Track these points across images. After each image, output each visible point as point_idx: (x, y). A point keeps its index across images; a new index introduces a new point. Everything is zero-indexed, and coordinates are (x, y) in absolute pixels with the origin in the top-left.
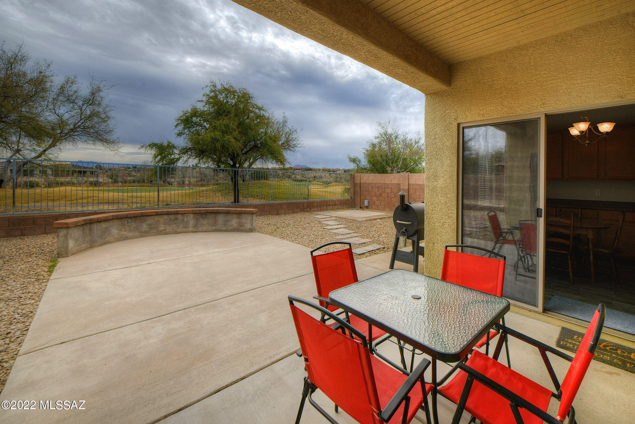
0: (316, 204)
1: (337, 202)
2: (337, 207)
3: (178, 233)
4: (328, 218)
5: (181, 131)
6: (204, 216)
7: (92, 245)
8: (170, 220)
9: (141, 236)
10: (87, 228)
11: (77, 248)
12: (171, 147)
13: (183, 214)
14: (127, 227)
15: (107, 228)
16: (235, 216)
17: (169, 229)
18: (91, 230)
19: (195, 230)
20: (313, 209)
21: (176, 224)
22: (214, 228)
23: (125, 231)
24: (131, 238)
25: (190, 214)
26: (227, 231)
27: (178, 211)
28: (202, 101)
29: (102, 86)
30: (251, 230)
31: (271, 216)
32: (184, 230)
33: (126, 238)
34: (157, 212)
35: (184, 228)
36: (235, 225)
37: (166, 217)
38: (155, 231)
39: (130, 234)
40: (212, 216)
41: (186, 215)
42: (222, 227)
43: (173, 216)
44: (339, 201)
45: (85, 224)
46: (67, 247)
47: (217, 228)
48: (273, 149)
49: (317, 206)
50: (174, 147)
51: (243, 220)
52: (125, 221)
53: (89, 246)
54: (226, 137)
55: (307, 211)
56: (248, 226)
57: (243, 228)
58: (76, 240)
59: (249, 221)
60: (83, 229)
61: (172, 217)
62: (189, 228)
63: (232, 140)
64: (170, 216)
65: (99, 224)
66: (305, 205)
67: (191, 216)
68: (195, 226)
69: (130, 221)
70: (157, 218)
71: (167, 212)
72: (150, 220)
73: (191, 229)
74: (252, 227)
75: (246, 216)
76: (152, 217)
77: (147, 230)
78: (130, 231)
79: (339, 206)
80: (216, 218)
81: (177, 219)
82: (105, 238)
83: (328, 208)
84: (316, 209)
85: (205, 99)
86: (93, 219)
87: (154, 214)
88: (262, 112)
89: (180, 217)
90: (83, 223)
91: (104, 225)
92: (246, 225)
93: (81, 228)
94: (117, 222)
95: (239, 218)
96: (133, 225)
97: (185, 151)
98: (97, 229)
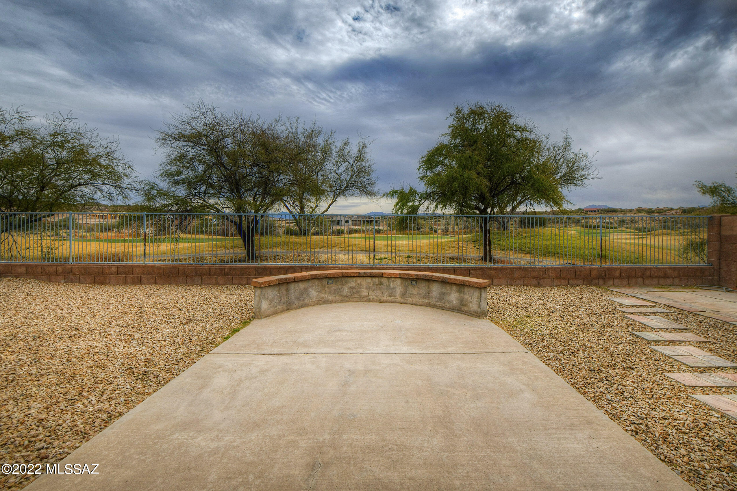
0: (617, 273)
1: (669, 272)
2: (669, 281)
3: (383, 302)
4: (647, 306)
5: (423, 174)
6: (414, 283)
7: (289, 307)
8: (374, 284)
9: (342, 301)
10: (283, 288)
11: (272, 309)
12: (413, 192)
13: (389, 277)
14: (326, 289)
15: (305, 289)
16: (454, 288)
17: (372, 295)
18: (287, 290)
19: (402, 300)
20: (611, 282)
21: (380, 290)
22: (427, 301)
23: (325, 293)
24: (331, 302)
25: (397, 279)
26: (443, 308)
27: (382, 274)
28: (446, 134)
29: (366, 143)
30: (480, 315)
31: (525, 287)
32: (390, 298)
33: (326, 302)
34: (359, 273)
35: (390, 296)
36: (454, 302)
37: (369, 280)
38: (356, 296)
39: (331, 298)
40: (423, 284)
41: (393, 279)
42: (438, 302)
43: (377, 279)
44: (674, 269)
45: (279, 284)
46: (261, 308)
47: (430, 301)
48: (542, 184)
49: (621, 277)
50: (416, 193)
51: (466, 297)
52: (325, 282)
53: (285, 308)
54: (467, 173)
55: (598, 285)
56: (474, 307)
57: (466, 309)
58: (271, 301)
59: (475, 299)
60: (280, 289)
61: (376, 280)
62: (395, 297)
63: (475, 176)
64: (374, 279)
65: (296, 284)
66: (594, 273)
67: (398, 281)
68: (403, 295)
69: (330, 282)
70: (359, 280)
71: (371, 273)
72: (352, 283)
73: (398, 299)
74: (479, 310)
75: (471, 290)
76: (354, 279)
77: (349, 294)
78: (330, 293)
79: (677, 280)
80: (428, 287)
81: (381, 284)
82: (303, 300)
83: (647, 282)
84: (617, 282)
85: (449, 131)
86: (289, 279)
87: (356, 275)
88: (526, 134)
89: (385, 281)
90: (277, 282)
91: (302, 285)
92: (471, 305)
93: (277, 289)
94: (317, 283)
95: (460, 292)
96: (334, 287)
97: (426, 196)
98: (295, 289)
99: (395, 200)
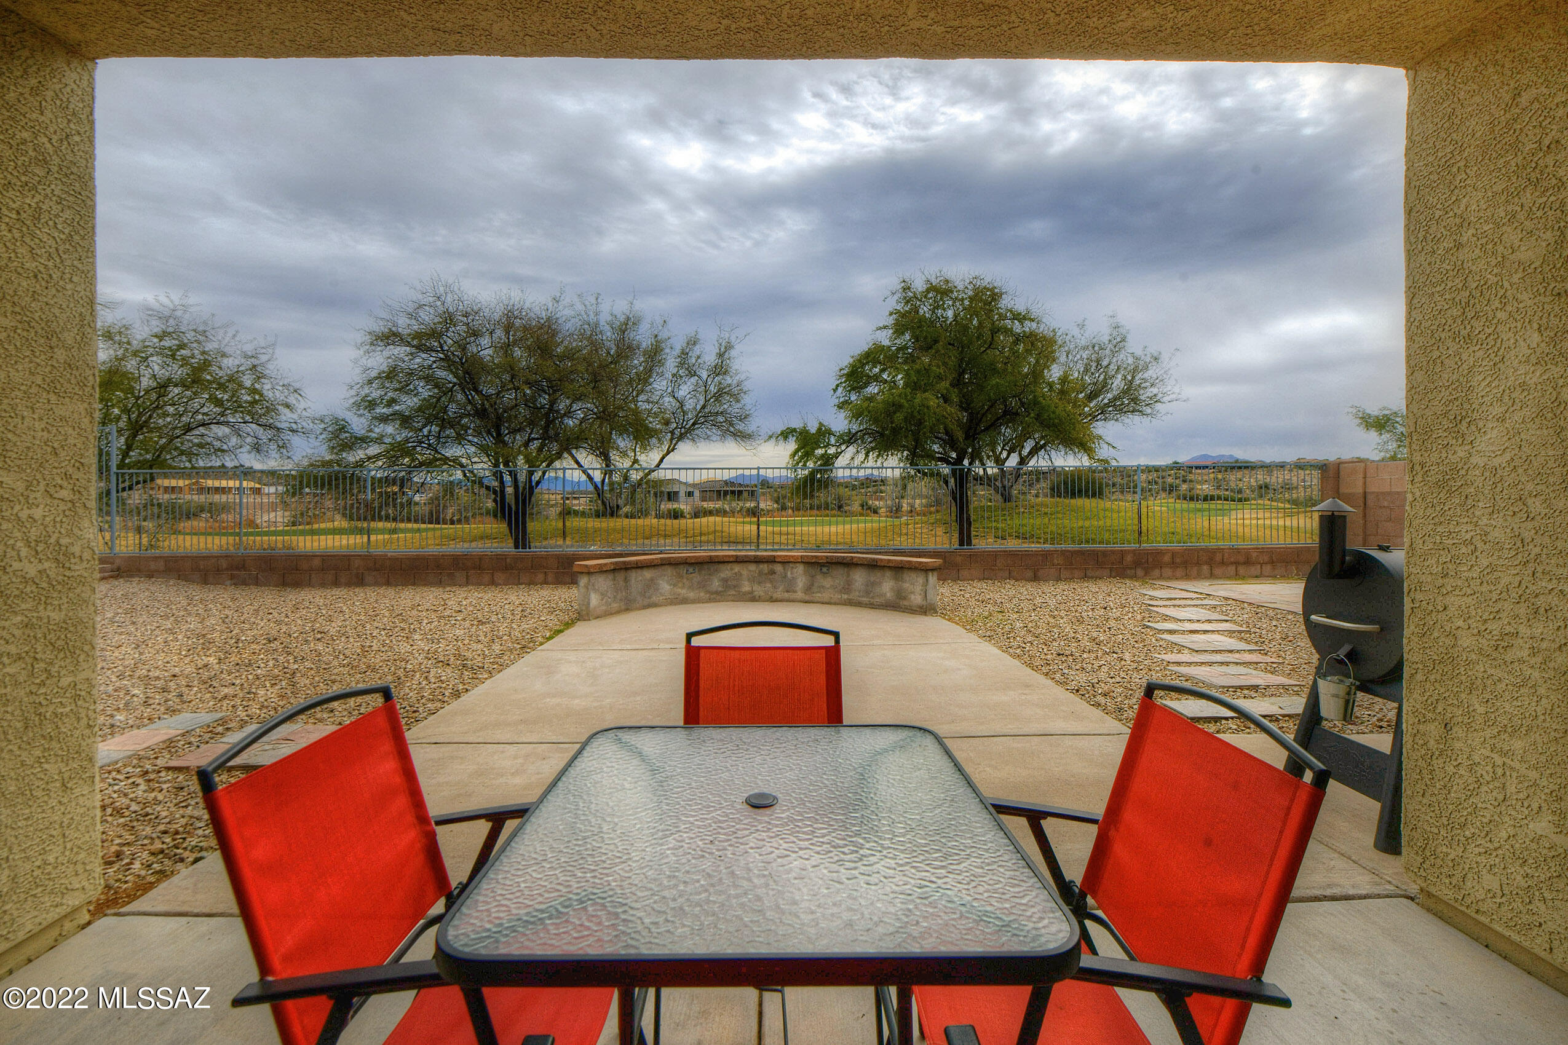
0: (1167, 558)
1: (1254, 555)
2: (1255, 570)
3: (776, 601)
5: (842, 400)
6: (825, 570)
7: (628, 606)
8: (761, 573)
9: (710, 601)
10: (620, 576)
11: (604, 608)
12: (823, 432)
13: (786, 562)
14: (685, 580)
15: (652, 580)
16: (888, 573)
17: (759, 590)
18: (626, 580)
19: (807, 598)
20: (1157, 572)
21: (771, 582)
22: (846, 596)
23: (683, 587)
24: (694, 601)
25: (798, 565)
26: (872, 606)
27: (774, 557)
28: (885, 327)
29: (733, 339)
30: (926, 610)
31: (1012, 582)
32: (786, 595)
33: (684, 601)
34: (737, 556)
35: (787, 591)
36: (888, 595)
37: (752, 567)
38: (734, 593)
39: (691, 595)
40: (839, 573)
41: (791, 565)
42: (863, 596)
43: (766, 565)
44: (1262, 550)
45: (614, 570)
46: (589, 604)
47: (851, 597)
48: (1054, 413)
49: (1173, 564)
50: (829, 432)
51: (906, 585)
52: (682, 570)
53: (623, 607)
54: (919, 397)
55: (1134, 577)
56: (917, 599)
57: (906, 603)
58: (603, 595)
59: (918, 589)
60: (615, 577)
61: (765, 567)
62: (796, 592)
63: (933, 402)
64: (761, 566)
65: (639, 571)
66: (1129, 558)
67: (800, 568)
68: (808, 589)
69: (691, 570)
70: (737, 568)
71: (756, 557)
72: (726, 572)
73: (800, 595)
74: (924, 603)
75: (913, 575)
76: (729, 566)
77: (720, 589)
78: (691, 588)
79: (1267, 569)
80: (848, 575)
81: (773, 572)
82: (650, 598)
83: (1218, 571)
84: (1167, 572)
85: (891, 321)
86: (629, 562)
87: (731, 560)
88: (1029, 326)
89: (778, 568)
90: (612, 567)
91: (648, 574)
92: (913, 597)
93: (611, 576)
94: (669, 571)
95: (896, 579)
96: (696, 577)
97: (849, 439)
98: (638, 579)
99: (792, 445)
